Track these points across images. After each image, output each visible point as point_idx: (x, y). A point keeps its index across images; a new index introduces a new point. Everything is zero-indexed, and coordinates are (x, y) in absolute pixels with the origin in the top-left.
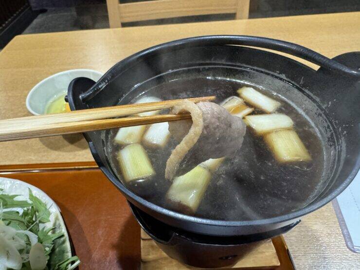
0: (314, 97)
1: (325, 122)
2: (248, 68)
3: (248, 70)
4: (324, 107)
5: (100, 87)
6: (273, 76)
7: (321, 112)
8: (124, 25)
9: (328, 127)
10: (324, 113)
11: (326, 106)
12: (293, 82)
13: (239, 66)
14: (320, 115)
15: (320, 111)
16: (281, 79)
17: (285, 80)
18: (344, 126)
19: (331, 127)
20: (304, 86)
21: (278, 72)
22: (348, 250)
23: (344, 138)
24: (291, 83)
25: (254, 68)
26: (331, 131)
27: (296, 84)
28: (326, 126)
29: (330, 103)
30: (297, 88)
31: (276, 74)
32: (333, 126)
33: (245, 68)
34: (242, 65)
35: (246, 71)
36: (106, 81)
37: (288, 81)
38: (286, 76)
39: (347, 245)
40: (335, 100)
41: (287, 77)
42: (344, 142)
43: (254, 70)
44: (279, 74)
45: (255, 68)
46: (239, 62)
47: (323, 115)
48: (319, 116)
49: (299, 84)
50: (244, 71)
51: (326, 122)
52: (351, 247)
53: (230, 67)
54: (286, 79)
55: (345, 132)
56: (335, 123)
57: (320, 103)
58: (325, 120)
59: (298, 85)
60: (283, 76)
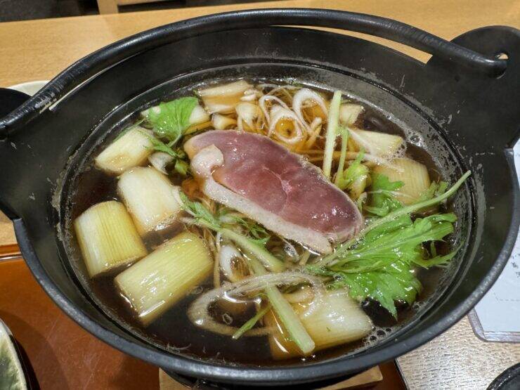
0: (423, 108)
1: (443, 149)
2: (315, 64)
3: (315, 68)
4: (440, 125)
5: (37, 106)
6: (355, 76)
7: (436, 133)
8: (123, 9)
9: (451, 158)
10: (442, 135)
11: (443, 122)
12: (388, 85)
13: (300, 63)
14: (435, 137)
15: (434, 132)
16: (369, 81)
17: (376, 83)
18: (477, 154)
19: (454, 156)
20: (407, 91)
21: (364, 69)
22: (476, 338)
23: (478, 175)
24: (386, 87)
25: (324, 64)
26: (455, 164)
27: (393, 89)
28: (447, 156)
29: (450, 117)
30: (395, 94)
31: (360, 73)
32: (457, 155)
33: (310, 64)
34: (304, 60)
35: (313, 71)
36: (53, 95)
37: (380, 84)
38: (376, 75)
39: (474, 332)
40: (459, 112)
41: (378, 77)
42: (479, 184)
43: (325, 67)
44: (366, 72)
45: (328, 64)
46: (300, 55)
47: (440, 138)
48: (432, 140)
49: (398, 88)
50: (309, 70)
51: (446, 149)
52: (479, 333)
53: (286, 65)
54: (377, 80)
55: (480, 165)
56: (461, 150)
57: (433, 118)
58: (445, 146)
59: (396, 90)
60: (372, 76)
